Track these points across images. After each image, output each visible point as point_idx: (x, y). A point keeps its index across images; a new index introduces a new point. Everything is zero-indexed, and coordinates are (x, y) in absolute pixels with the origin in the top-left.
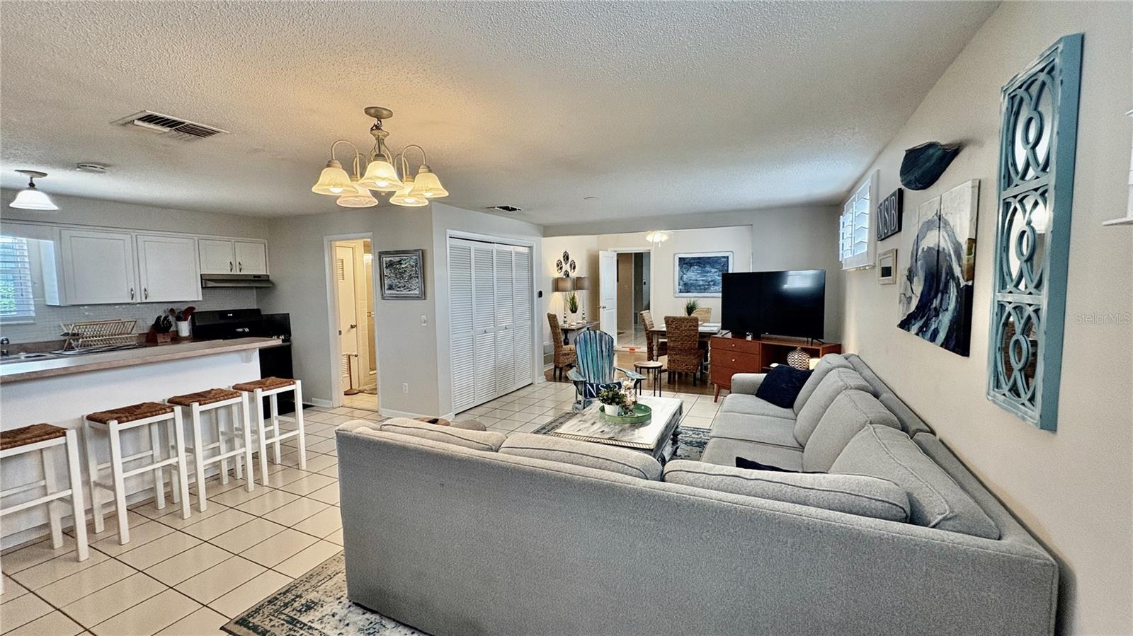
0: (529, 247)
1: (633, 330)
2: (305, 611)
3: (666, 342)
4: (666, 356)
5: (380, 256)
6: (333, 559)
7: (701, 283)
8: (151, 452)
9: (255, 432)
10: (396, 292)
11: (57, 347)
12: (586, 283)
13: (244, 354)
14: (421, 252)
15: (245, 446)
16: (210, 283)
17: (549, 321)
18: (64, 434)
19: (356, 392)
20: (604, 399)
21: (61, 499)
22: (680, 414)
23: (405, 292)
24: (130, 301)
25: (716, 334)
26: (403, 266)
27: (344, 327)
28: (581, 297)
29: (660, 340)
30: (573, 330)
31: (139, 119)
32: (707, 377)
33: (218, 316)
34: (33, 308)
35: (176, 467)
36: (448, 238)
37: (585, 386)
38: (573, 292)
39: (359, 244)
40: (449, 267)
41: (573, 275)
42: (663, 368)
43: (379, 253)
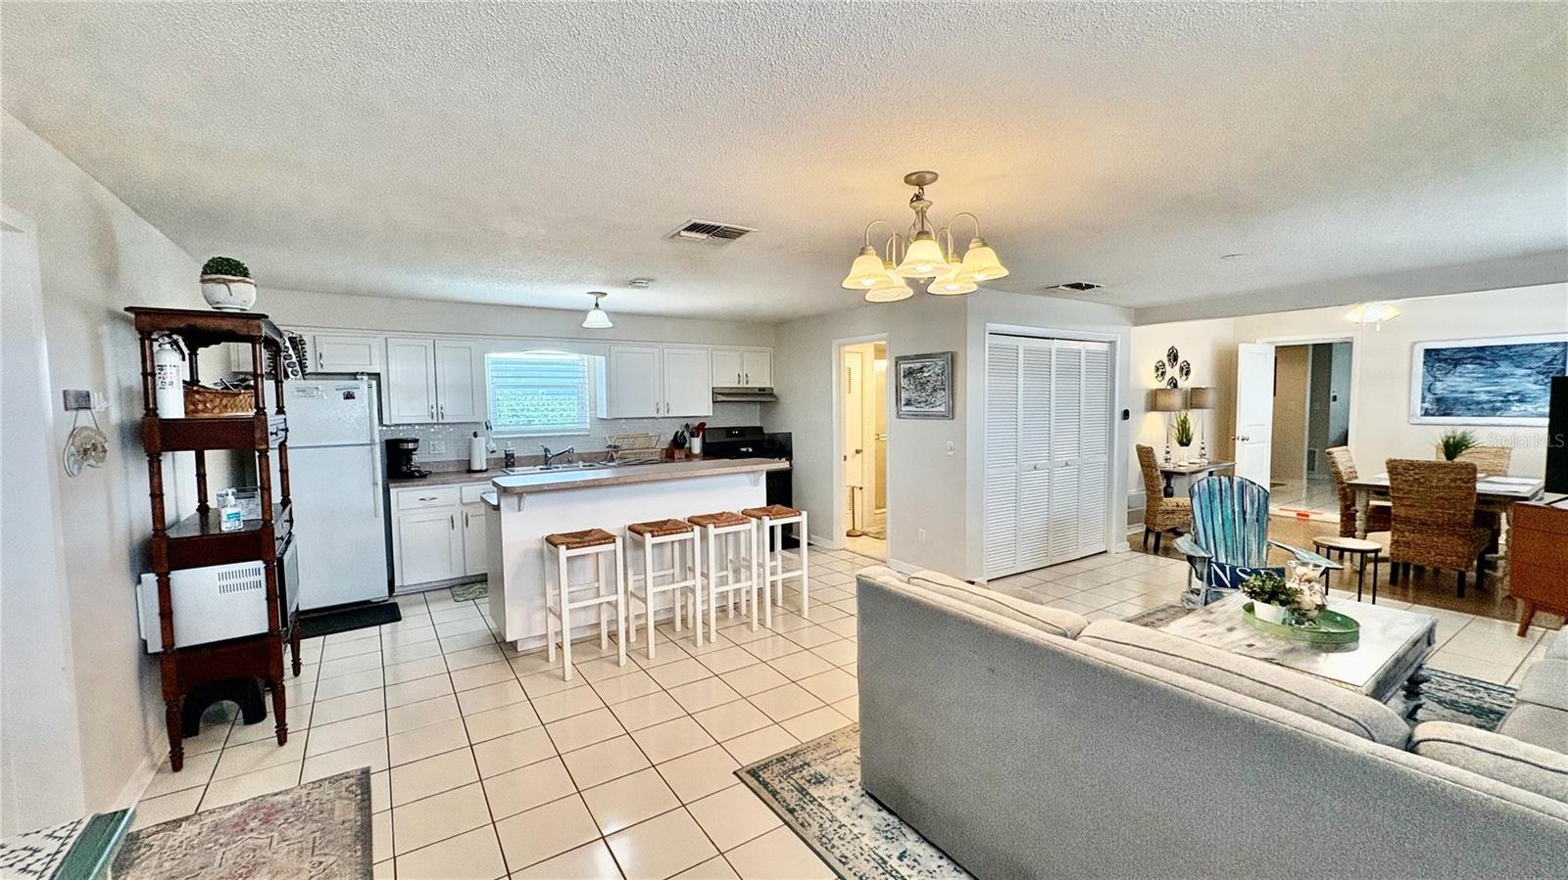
0: (1110, 342)
1: (1305, 481)
2: (814, 783)
3: (1390, 507)
4: (1389, 533)
5: (897, 363)
6: (842, 731)
7: (1483, 397)
8: (672, 571)
9: (761, 565)
10: (916, 409)
11: (603, 458)
12: (1210, 398)
13: (752, 476)
14: (950, 355)
15: (751, 580)
16: (721, 397)
17: (1139, 456)
18: (614, 541)
19: (859, 533)
20: (1254, 592)
21: (608, 603)
22: (1429, 644)
23: (927, 409)
24: (656, 415)
25: (1526, 499)
26: (926, 374)
27: (850, 453)
28: (1200, 423)
29: (1373, 503)
30: (1183, 474)
31: (684, 230)
32: (1494, 581)
33: (725, 433)
34: (588, 420)
35: (693, 590)
36: (987, 334)
37: (1210, 566)
38: (1183, 413)
39: (869, 349)
40: (987, 374)
41: (1185, 384)
42: (1380, 555)
43: (896, 358)
